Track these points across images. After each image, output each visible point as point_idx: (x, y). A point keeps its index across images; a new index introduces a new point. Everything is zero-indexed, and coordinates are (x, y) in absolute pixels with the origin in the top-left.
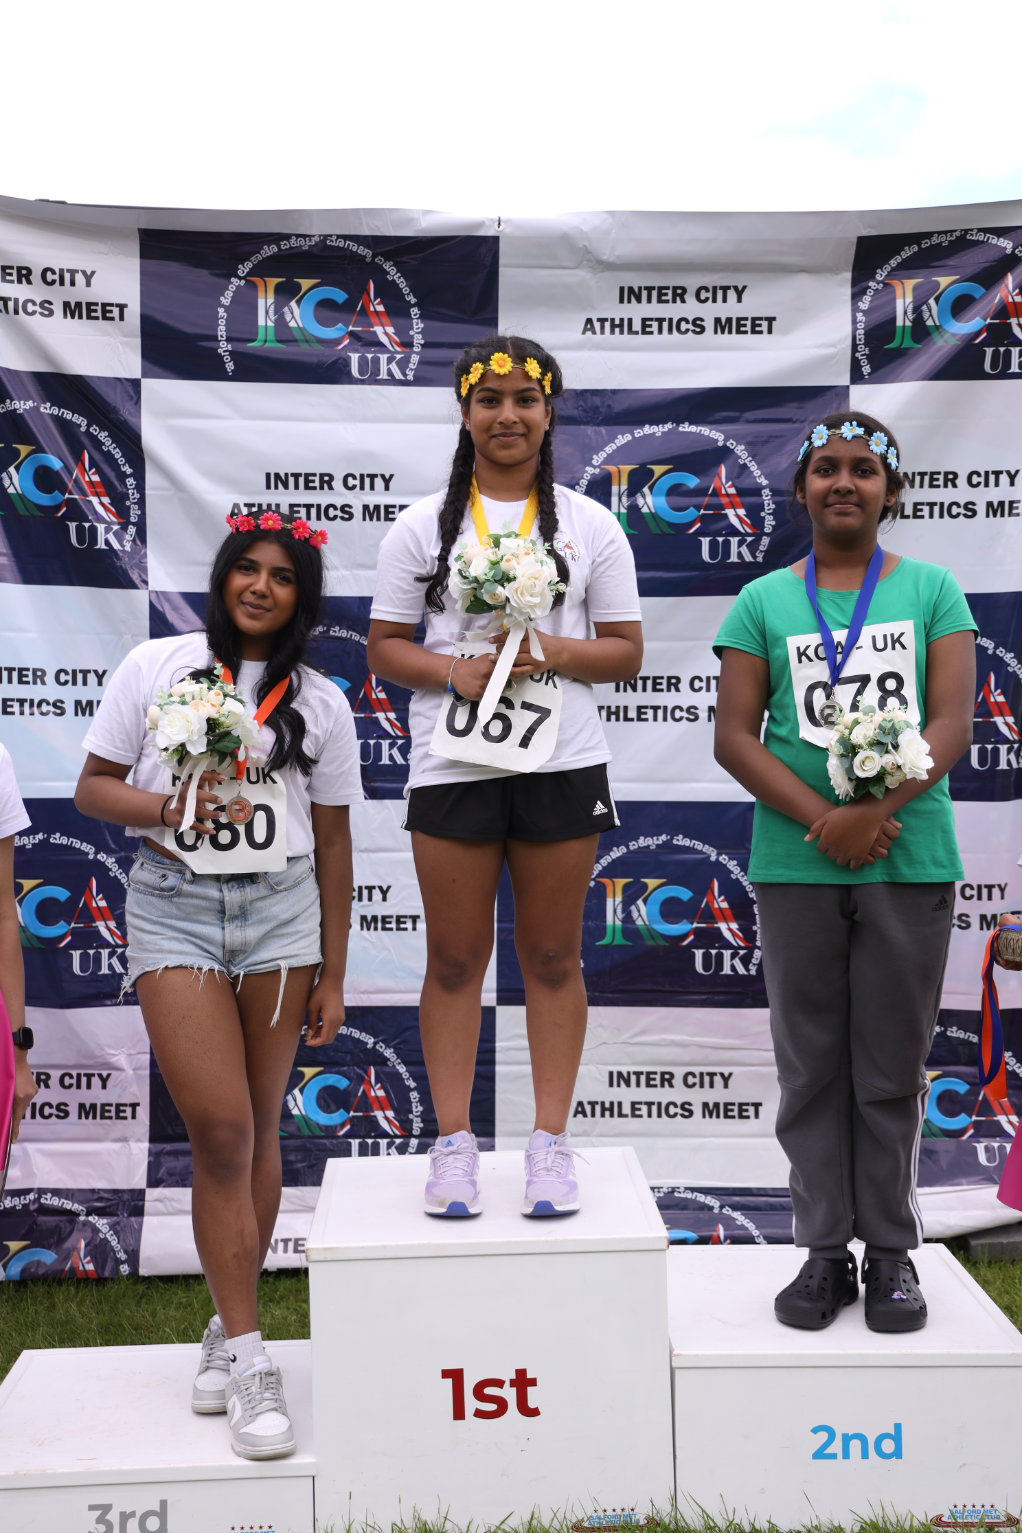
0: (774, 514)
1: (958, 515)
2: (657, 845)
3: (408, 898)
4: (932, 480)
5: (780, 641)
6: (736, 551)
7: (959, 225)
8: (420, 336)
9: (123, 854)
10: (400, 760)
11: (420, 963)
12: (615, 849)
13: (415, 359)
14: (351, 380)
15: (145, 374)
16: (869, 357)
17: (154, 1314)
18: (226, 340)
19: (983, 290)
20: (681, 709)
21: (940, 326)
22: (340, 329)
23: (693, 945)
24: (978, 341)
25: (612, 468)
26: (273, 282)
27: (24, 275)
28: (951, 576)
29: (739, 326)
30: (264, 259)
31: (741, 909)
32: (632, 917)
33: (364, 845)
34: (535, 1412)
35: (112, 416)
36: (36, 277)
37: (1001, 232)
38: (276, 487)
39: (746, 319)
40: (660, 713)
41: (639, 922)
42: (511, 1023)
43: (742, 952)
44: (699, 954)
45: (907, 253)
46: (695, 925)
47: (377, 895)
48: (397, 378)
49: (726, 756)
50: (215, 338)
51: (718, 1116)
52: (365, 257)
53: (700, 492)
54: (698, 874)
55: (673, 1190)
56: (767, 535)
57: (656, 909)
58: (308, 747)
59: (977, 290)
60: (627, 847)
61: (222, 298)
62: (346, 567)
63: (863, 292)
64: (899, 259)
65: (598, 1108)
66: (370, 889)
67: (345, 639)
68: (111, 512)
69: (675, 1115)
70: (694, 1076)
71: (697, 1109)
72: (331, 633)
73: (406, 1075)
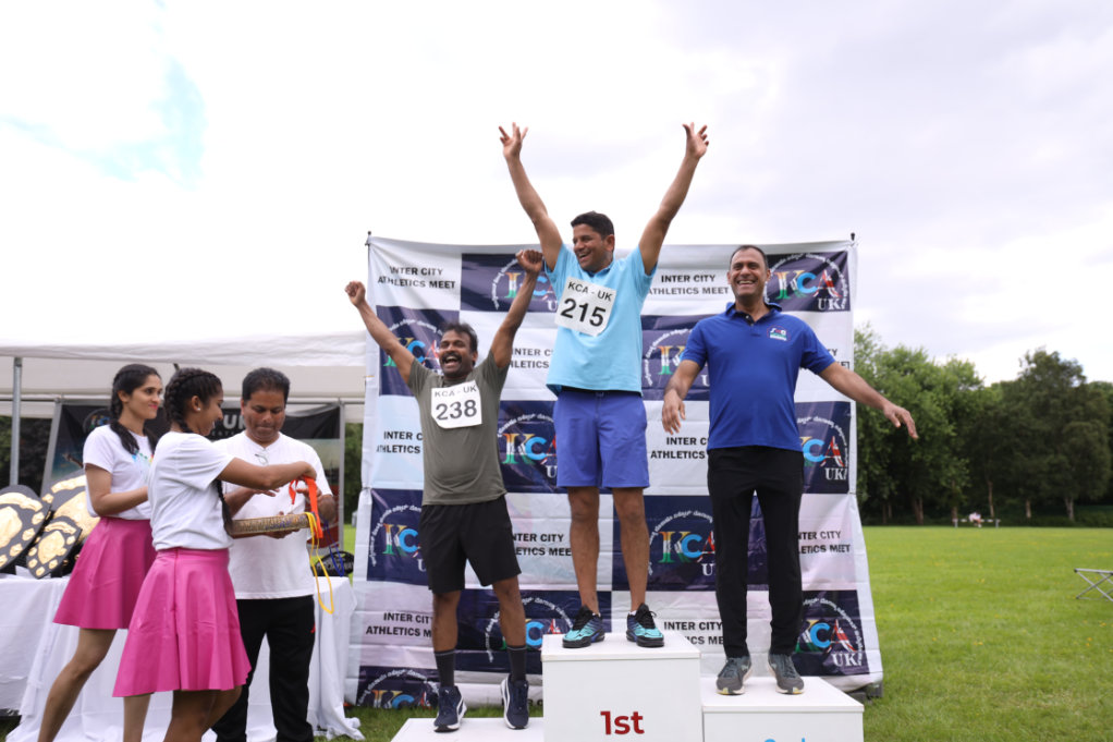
2: (687, 516)
7: (802, 251)
12: (667, 518)
15: (462, 308)
18: (495, 295)
19: (816, 276)
20: (696, 452)
21: (798, 290)
22: (543, 292)
23: (702, 562)
24: (814, 296)
25: (662, 348)
26: (516, 274)
27: (414, 271)
29: (713, 290)
30: (512, 265)
32: (675, 549)
33: (551, 515)
36: (419, 272)
37: (820, 254)
39: (716, 287)
40: (687, 454)
41: (679, 552)
42: (620, 599)
44: (705, 566)
45: (782, 261)
46: (703, 552)
47: (557, 539)
50: (491, 295)
51: (716, 643)
54: (704, 529)
57: (686, 545)
59: (813, 277)
60: (673, 517)
61: (494, 280)
64: (780, 263)
66: (554, 536)
67: (544, 420)
69: (696, 642)
70: (704, 624)
71: (706, 640)
72: (538, 417)
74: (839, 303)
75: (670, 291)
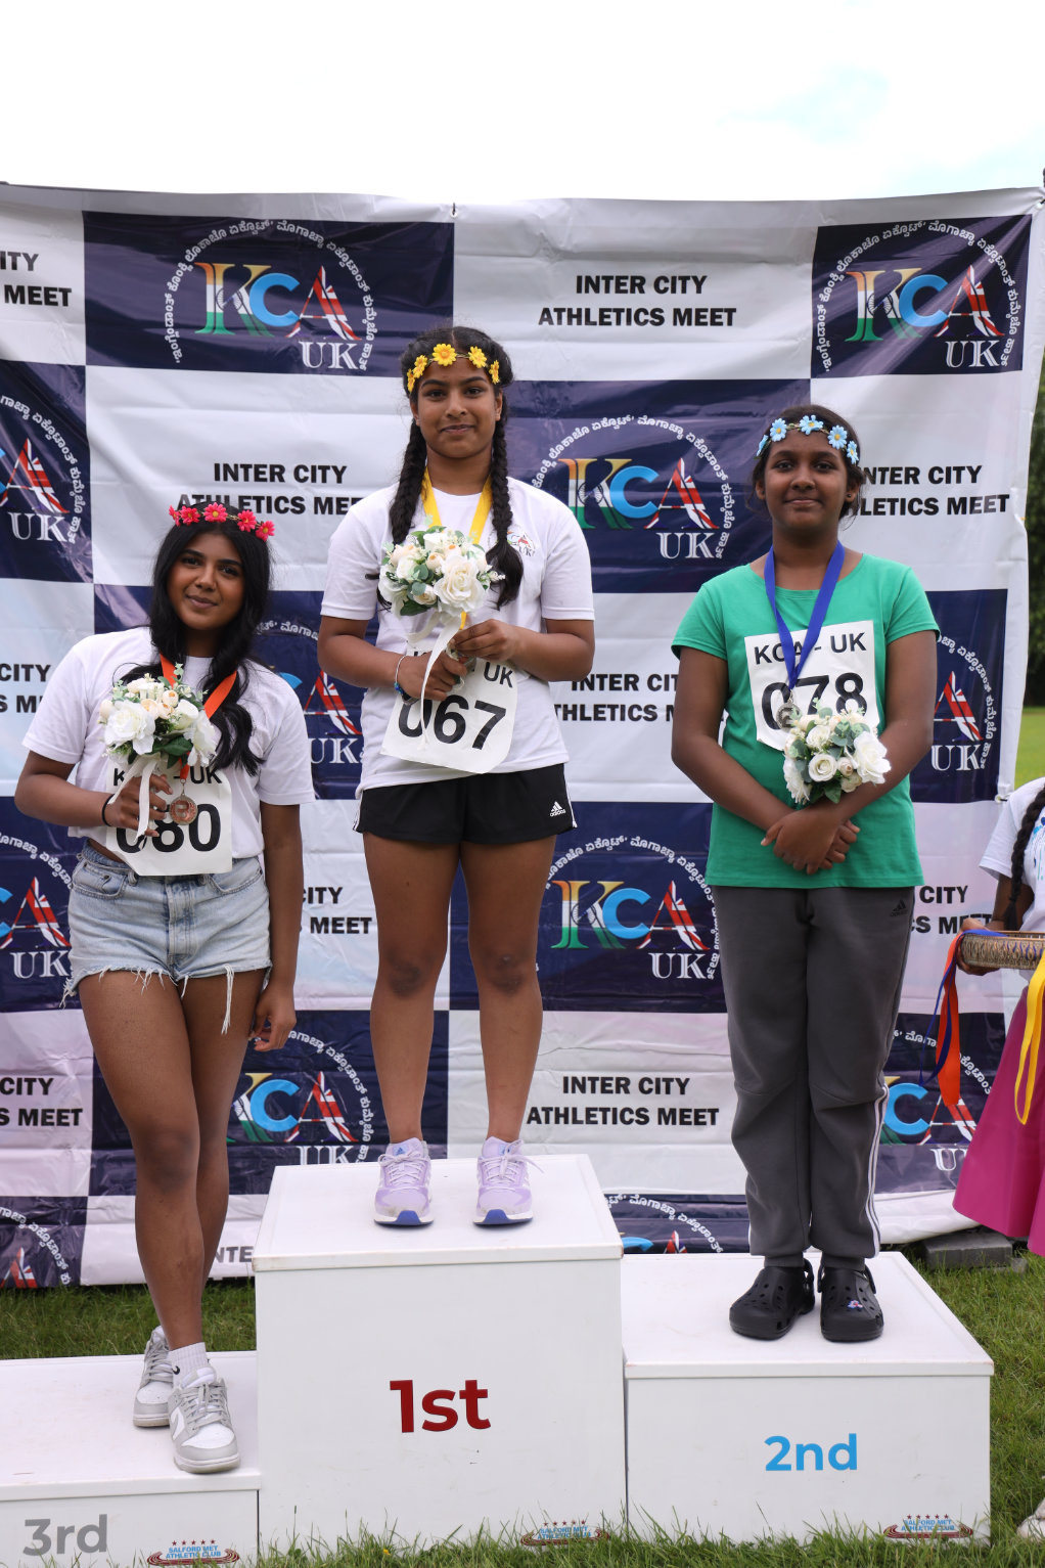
0: (733, 509)
1: (920, 511)
2: (614, 847)
3: (360, 900)
4: (893, 475)
5: (738, 640)
6: (695, 547)
7: (921, 217)
8: (373, 325)
9: (66, 854)
10: (352, 759)
11: (372, 967)
12: (571, 850)
13: (368, 348)
14: (302, 369)
15: (90, 361)
16: (829, 350)
17: (95, 1325)
18: (173, 328)
19: (946, 283)
20: (639, 708)
21: (902, 319)
22: (289, 317)
23: (649, 949)
24: (939, 335)
25: (569, 462)
26: (222, 268)
28: (912, 574)
29: (698, 317)
30: (212, 243)
31: (699, 912)
32: (588, 920)
33: (314, 846)
34: (485, 1424)
35: (56, 404)
37: (963, 223)
38: (226, 479)
39: (706, 310)
40: (618, 712)
41: (595, 925)
42: (465, 1028)
43: (700, 956)
44: (656, 957)
45: (869, 243)
46: (652, 928)
47: (328, 897)
48: (350, 367)
49: (684, 759)
50: (162, 325)
51: (674, 1123)
52: (317, 242)
53: (659, 486)
54: (655, 876)
55: (628, 1197)
56: (727, 531)
57: (613, 911)
58: (255, 745)
59: (939, 283)
60: (584, 849)
61: (169, 284)
62: (296, 561)
63: (824, 284)
64: (860, 251)
65: (552, 1115)
66: (321, 890)
67: (296, 635)
68: (54, 502)
69: (631, 1121)
70: (650, 1082)
71: (653, 1116)
72: (282, 628)
73: (356, 1081)
74: (997, 352)
75: (595, 317)
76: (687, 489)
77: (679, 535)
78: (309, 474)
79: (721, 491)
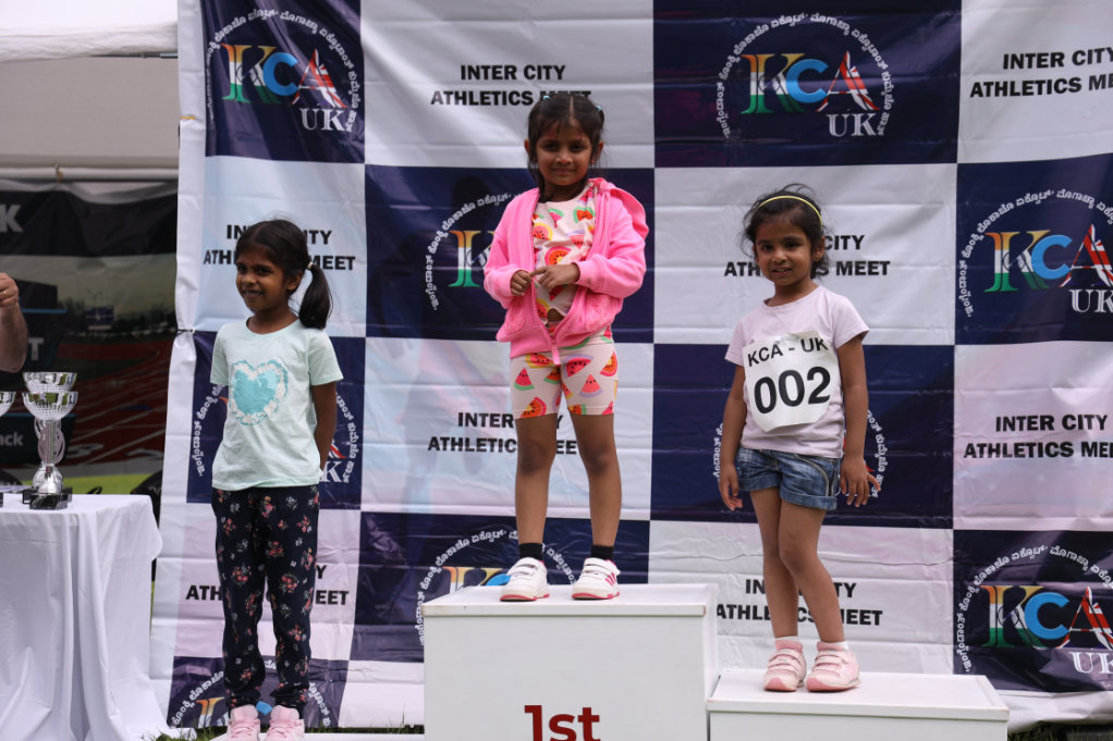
0: (893, 93)
1: (1065, 90)
4: (1040, 60)
6: (859, 126)
25: (752, 57)
35: (338, 21)
38: (470, 78)
53: (827, 76)
56: (887, 111)
65: (736, 611)
68: (336, 99)
76: (852, 78)
77: (846, 116)
78: (536, 73)
79: (880, 77)
